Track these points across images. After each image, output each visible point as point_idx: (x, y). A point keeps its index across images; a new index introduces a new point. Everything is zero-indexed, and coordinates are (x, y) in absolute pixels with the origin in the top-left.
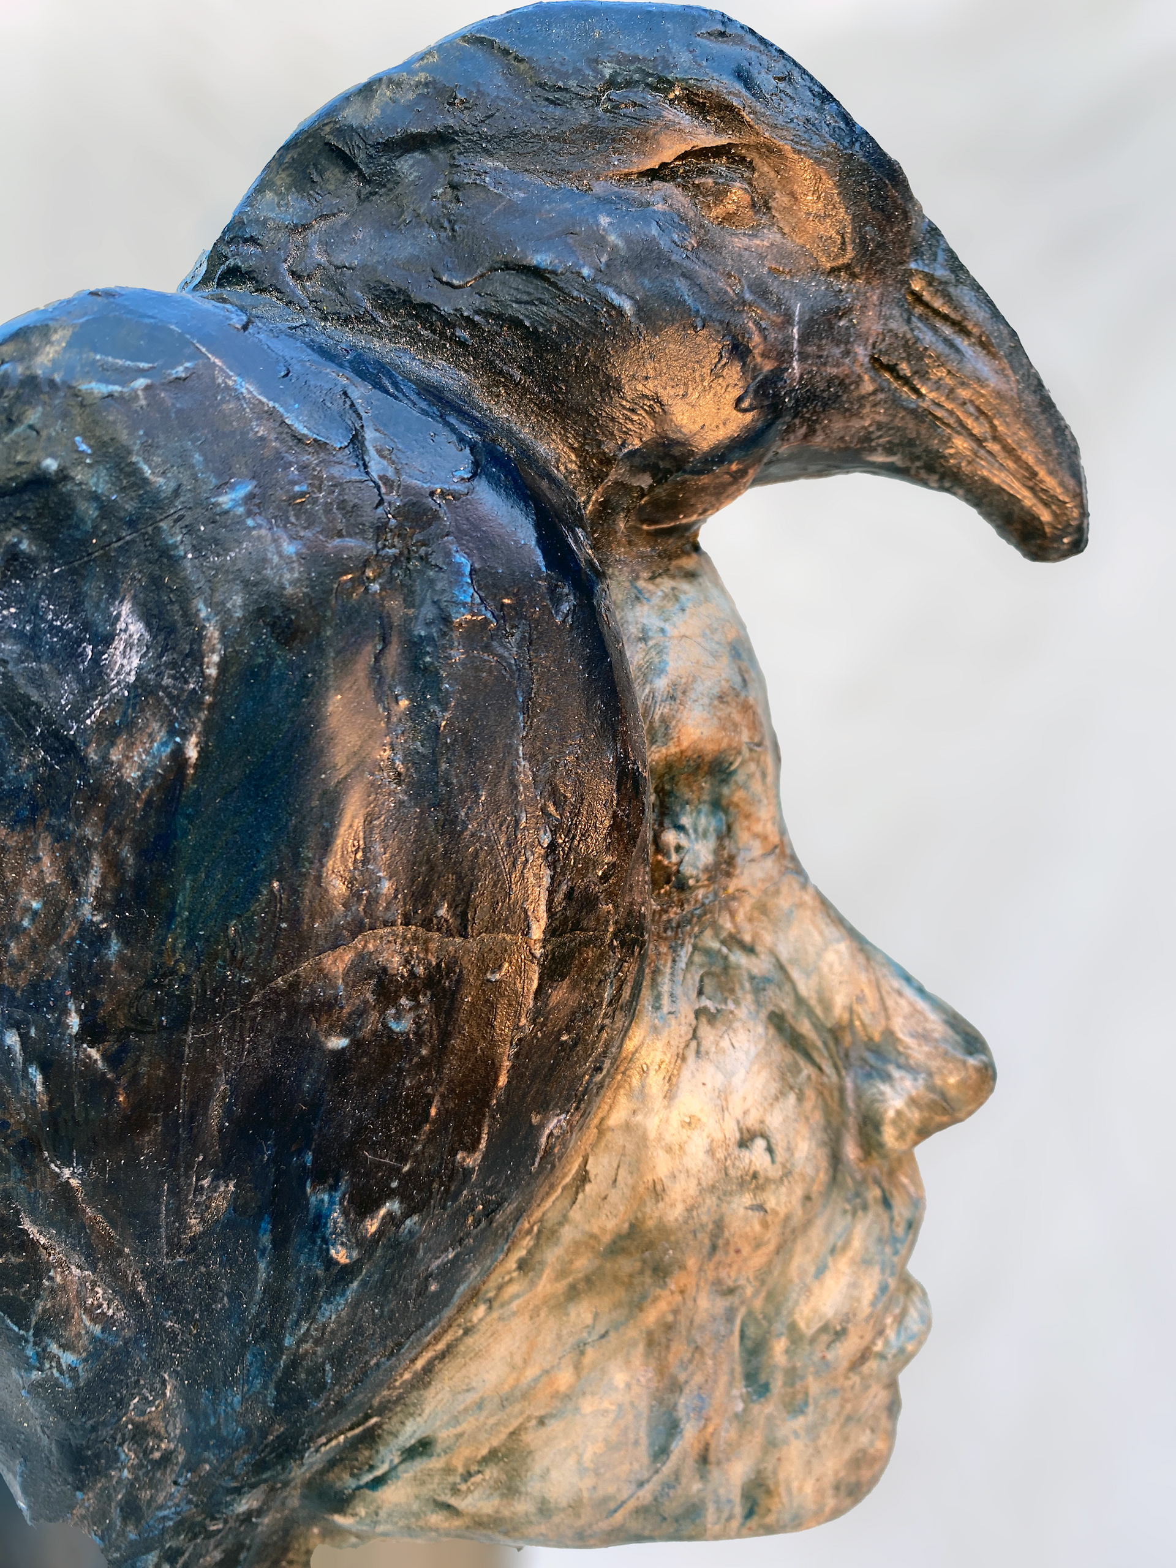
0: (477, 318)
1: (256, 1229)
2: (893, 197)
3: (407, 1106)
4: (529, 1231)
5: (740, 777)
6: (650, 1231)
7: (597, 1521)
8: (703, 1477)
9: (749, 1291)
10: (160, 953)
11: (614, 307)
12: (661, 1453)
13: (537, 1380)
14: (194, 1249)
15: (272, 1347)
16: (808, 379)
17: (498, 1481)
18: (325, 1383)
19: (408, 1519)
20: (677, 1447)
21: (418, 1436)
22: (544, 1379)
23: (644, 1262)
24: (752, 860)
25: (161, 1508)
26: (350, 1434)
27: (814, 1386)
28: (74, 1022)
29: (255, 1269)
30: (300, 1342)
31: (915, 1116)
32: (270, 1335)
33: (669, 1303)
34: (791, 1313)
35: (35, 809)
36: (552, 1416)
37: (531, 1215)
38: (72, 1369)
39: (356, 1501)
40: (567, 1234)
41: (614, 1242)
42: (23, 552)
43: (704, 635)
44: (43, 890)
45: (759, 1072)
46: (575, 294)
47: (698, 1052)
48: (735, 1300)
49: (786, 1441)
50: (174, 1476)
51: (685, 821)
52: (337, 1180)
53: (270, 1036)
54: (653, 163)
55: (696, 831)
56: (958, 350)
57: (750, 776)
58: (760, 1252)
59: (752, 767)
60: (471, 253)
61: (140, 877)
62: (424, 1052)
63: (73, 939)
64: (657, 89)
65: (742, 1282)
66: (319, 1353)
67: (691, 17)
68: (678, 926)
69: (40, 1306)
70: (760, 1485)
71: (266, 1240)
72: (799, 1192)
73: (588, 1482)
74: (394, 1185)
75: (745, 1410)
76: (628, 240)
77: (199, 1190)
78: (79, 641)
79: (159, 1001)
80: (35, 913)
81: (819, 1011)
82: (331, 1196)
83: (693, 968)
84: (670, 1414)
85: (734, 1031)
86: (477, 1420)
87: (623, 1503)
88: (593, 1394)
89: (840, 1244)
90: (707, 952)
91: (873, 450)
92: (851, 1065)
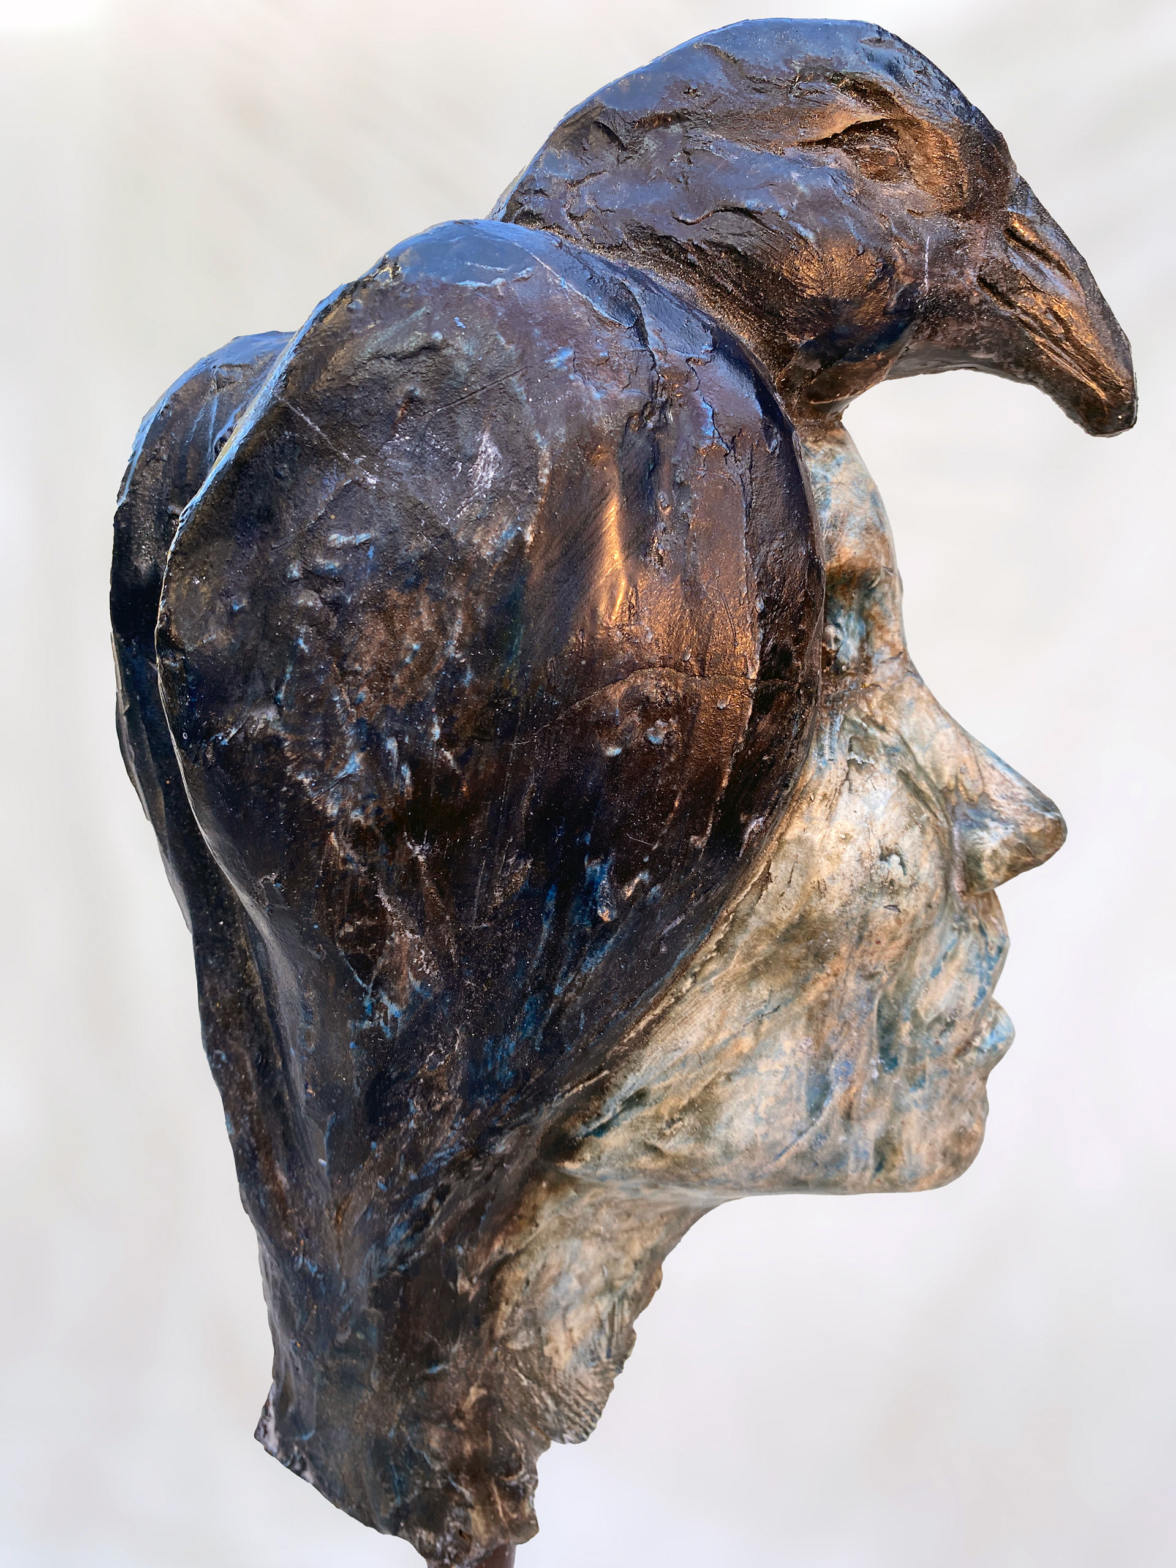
0: (703, 246)
1: (544, 896)
2: (997, 157)
3: (659, 800)
4: (726, 919)
5: (878, 595)
6: (815, 922)
7: (767, 1163)
8: (847, 1130)
9: (885, 977)
10: (501, 680)
11: (801, 237)
12: (816, 1109)
13: (726, 1042)
14: (495, 917)
15: (544, 997)
16: (934, 293)
17: (694, 1127)
18: (578, 1030)
19: (623, 1161)
20: (829, 1105)
21: (636, 1088)
22: (733, 1042)
23: (808, 948)
24: (883, 662)
25: (438, 1150)
26: (587, 1084)
27: (930, 1066)
28: (436, 731)
29: (540, 931)
30: (568, 990)
31: (1006, 854)
32: (544, 987)
33: (826, 985)
34: (914, 1002)
35: (419, 576)
36: (737, 1073)
37: (728, 906)
38: (394, 1019)
39: (584, 1148)
40: (754, 922)
41: (787, 930)
42: (416, 397)
43: (853, 484)
44: (421, 636)
45: (894, 808)
46: (774, 228)
47: (850, 790)
48: (873, 983)
49: (908, 1109)
50: (451, 1122)
51: (841, 621)
52: (606, 856)
53: (568, 746)
54: (827, 134)
55: (847, 630)
56: (1041, 273)
57: (885, 595)
58: (894, 945)
59: (886, 587)
60: (699, 199)
61: (489, 627)
62: (672, 759)
63: (440, 671)
64: (832, 80)
65: (880, 969)
66: (578, 1002)
67: (856, 28)
68: (834, 700)
69: (381, 962)
70: (889, 1144)
71: (550, 904)
72: (924, 899)
73: (762, 1129)
74: (646, 860)
75: (879, 1078)
76: (812, 190)
77: (506, 866)
78: (453, 460)
79: (497, 716)
80: (415, 652)
81: (932, 777)
82: (602, 867)
83: (845, 732)
84: (824, 1077)
85: (876, 778)
86: (681, 1074)
87: (787, 1148)
88: (767, 1057)
89: (950, 953)
90: (853, 723)
91: (977, 348)
92: (956, 819)
